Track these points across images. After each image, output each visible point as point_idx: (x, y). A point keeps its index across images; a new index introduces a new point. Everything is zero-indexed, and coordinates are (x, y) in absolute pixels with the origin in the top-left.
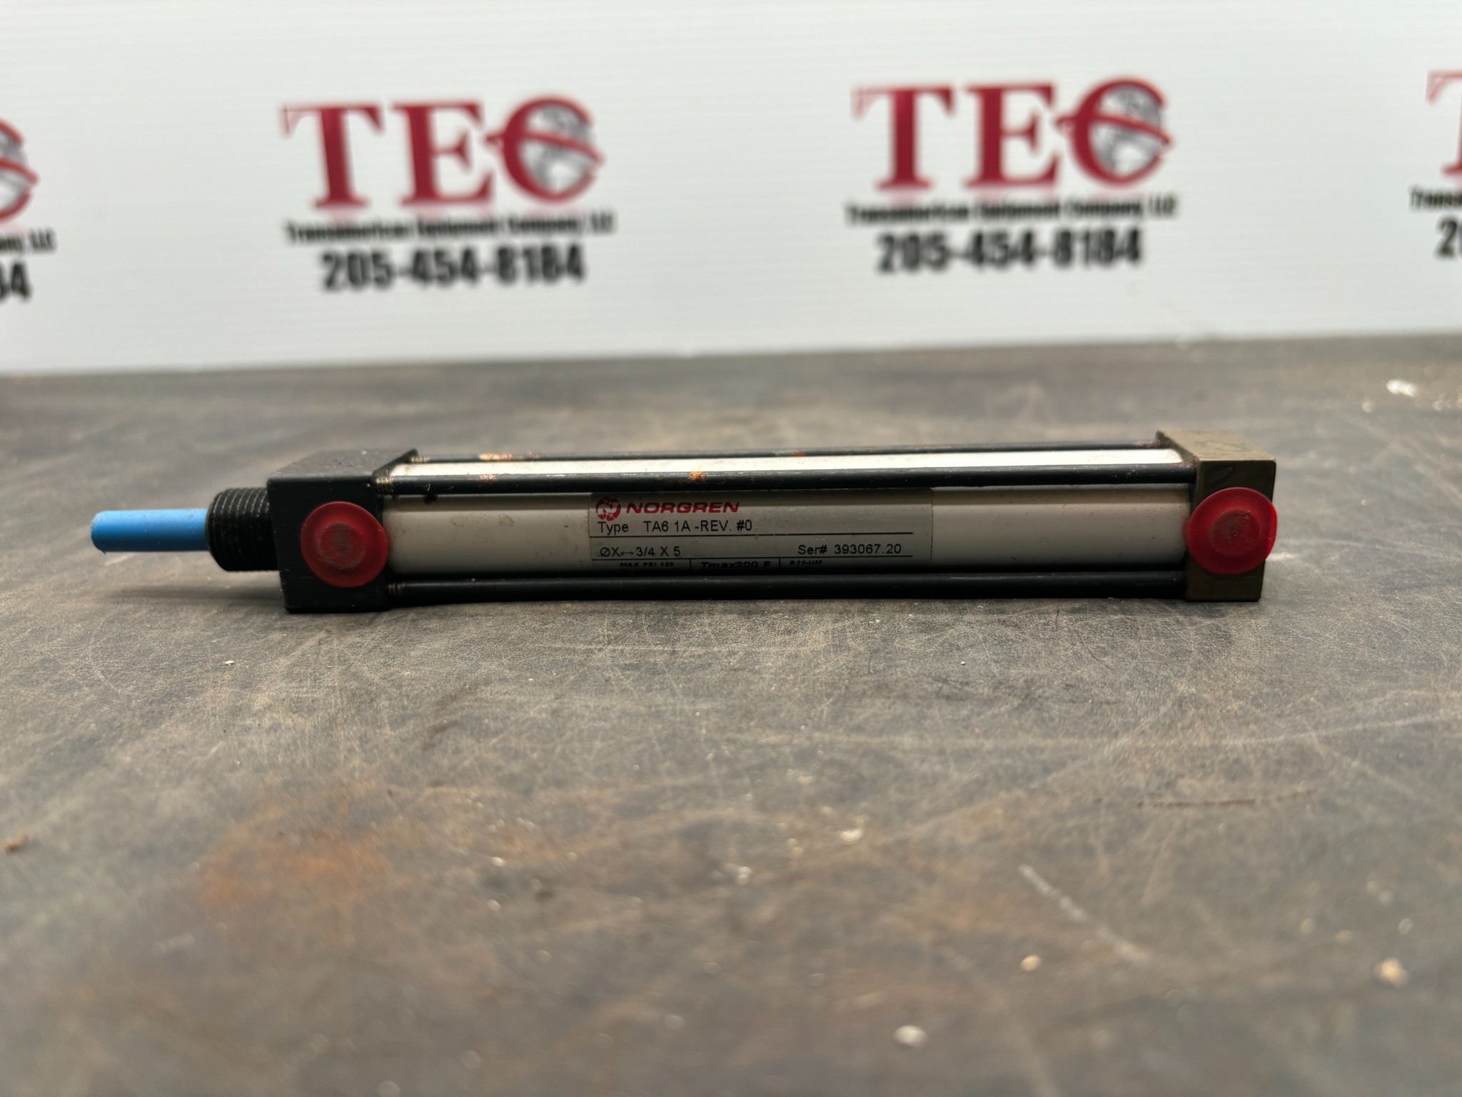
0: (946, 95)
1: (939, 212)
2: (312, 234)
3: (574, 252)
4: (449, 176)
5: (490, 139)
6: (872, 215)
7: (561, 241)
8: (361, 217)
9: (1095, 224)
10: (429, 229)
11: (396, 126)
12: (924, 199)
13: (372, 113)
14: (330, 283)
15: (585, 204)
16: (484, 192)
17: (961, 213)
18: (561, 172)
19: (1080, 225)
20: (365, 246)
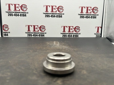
0: (67, 27)
1: (66, 34)
2: (27, 33)
3: (44, 35)
4: (36, 30)
5: (39, 28)
6: (62, 34)
7: (43, 34)
8: (30, 32)
9: (76, 35)
10: (35, 33)
11: (33, 27)
12: (65, 33)
13: (31, 26)
14: (28, 36)
15: (44, 32)
16: (38, 31)
17: (67, 34)
18: (43, 30)
19: (75, 35)
20: (30, 34)
